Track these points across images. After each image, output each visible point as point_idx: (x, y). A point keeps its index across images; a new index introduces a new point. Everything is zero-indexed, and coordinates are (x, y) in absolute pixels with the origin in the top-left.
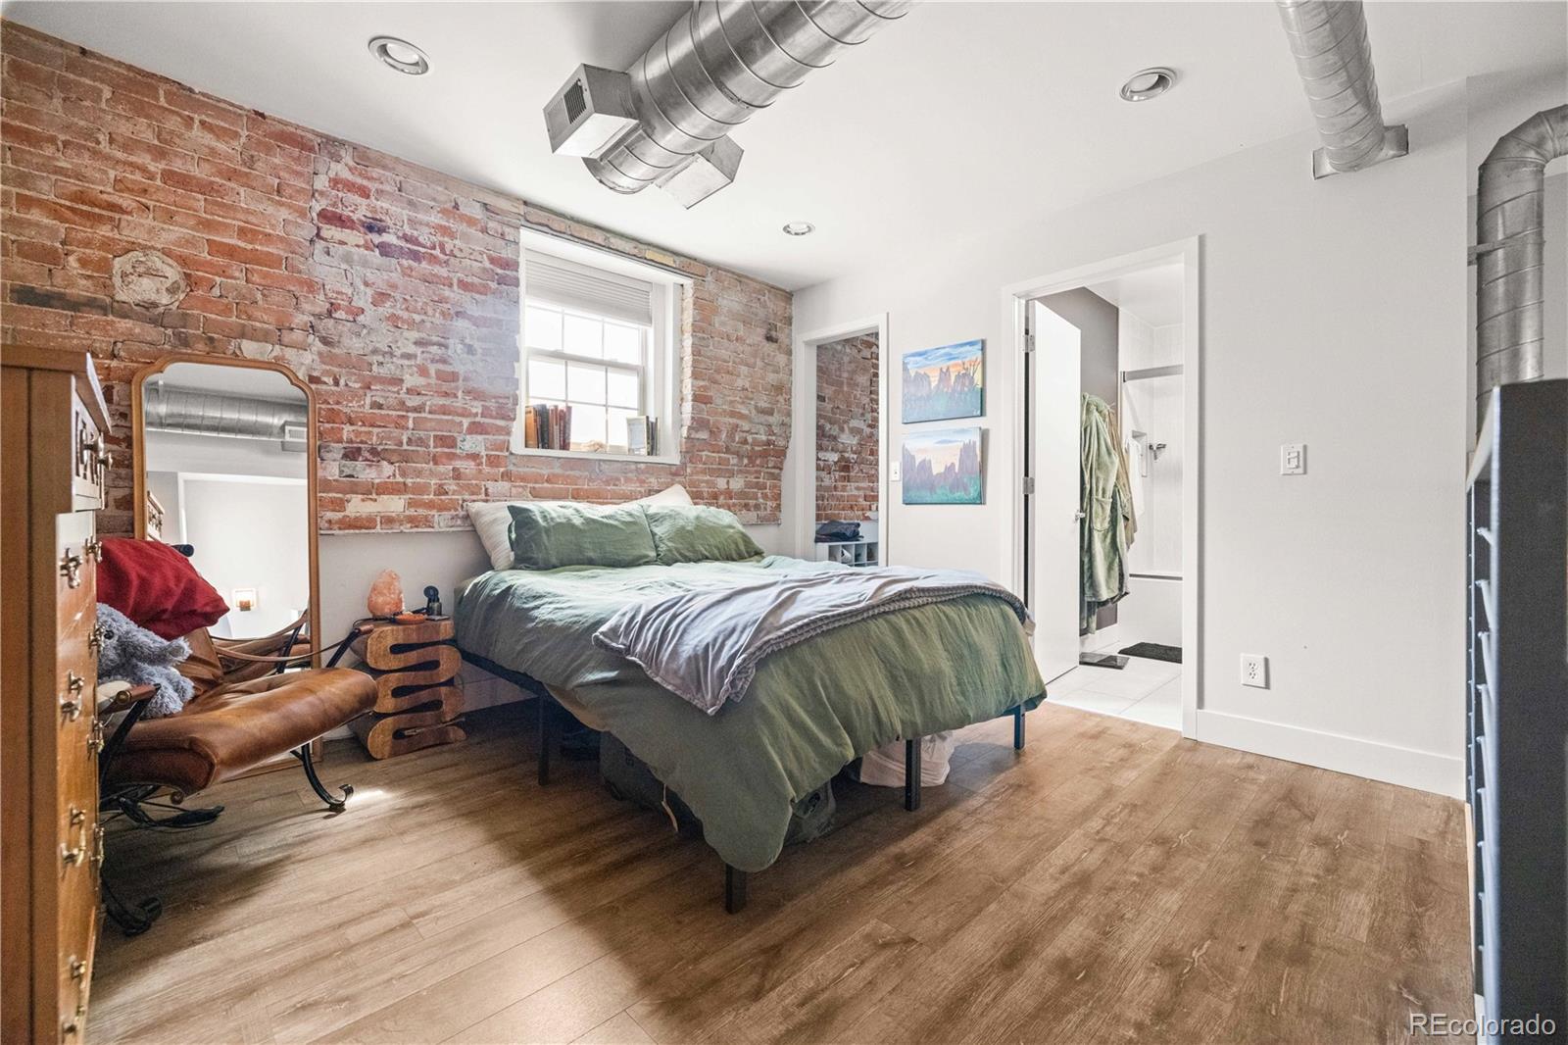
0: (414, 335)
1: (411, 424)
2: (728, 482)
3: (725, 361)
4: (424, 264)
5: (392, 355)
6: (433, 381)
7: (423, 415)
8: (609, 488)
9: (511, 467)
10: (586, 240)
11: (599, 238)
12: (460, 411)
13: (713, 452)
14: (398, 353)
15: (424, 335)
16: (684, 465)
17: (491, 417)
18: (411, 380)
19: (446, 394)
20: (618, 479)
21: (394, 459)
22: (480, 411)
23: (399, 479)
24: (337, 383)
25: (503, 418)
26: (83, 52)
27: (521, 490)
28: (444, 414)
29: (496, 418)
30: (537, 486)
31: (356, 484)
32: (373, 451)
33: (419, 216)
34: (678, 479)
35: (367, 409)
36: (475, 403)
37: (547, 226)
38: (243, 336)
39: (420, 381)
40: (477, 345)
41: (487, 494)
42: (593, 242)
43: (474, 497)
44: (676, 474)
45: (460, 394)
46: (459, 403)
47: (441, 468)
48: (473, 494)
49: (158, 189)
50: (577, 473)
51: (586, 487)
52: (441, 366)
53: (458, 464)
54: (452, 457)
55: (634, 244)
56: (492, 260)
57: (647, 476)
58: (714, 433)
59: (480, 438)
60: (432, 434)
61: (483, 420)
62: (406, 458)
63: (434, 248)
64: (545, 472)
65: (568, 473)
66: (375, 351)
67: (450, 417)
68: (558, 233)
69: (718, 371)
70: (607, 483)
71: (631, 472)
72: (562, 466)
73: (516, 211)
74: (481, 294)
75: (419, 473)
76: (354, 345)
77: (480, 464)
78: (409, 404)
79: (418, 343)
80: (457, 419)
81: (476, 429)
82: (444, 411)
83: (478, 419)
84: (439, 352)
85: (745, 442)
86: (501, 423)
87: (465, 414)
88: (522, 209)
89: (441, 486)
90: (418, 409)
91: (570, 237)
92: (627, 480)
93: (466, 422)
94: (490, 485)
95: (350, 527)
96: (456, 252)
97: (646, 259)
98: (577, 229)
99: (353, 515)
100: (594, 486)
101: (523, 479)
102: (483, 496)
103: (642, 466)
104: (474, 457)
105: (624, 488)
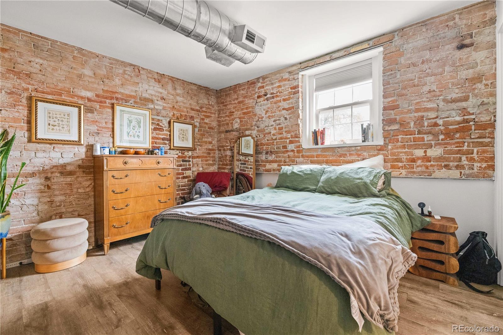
0: (273, 119)
1: (275, 144)
2: (425, 152)
3: (412, 80)
4: (275, 99)
5: (269, 126)
6: (278, 131)
7: (277, 141)
8: (341, 159)
9: (304, 153)
10: (323, 62)
11: (328, 58)
12: (285, 138)
13: (407, 135)
14: (270, 125)
15: (275, 119)
16: (386, 145)
17: (293, 138)
18: (273, 132)
19: (281, 134)
20: (346, 155)
21: (275, 153)
22: (290, 137)
23: (276, 159)
24: (260, 136)
25: (297, 138)
26: (231, 87)
27: (306, 161)
28: (281, 139)
29: (294, 138)
30: (312, 159)
31: (268, 160)
32: (271, 152)
33: (274, 86)
34: (381, 152)
35: (266, 141)
36: (289, 134)
37: (308, 66)
38: (246, 130)
39: (275, 131)
40: (288, 117)
41: (296, 163)
42: (326, 61)
43: (293, 163)
44: (380, 150)
45: (284, 133)
46: (285, 135)
47: (285, 155)
48: (293, 162)
49: (237, 106)
50: (327, 153)
51: (331, 159)
52: (279, 126)
53: (289, 153)
54: (287, 151)
55: (344, 50)
56: (291, 88)
57: (362, 152)
58: (402, 124)
59: (293, 145)
60: (281, 145)
61: (292, 139)
62: (277, 152)
63: (277, 93)
64: (315, 154)
65: (323, 154)
66: (266, 127)
67: (283, 140)
68: (312, 67)
69: (404, 88)
70: (340, 156)
71: (353, 151)
72: (321, 151)
73: (298, 68)
74: (289, 100)
75: (280, 157)
76: (262, 126)
77: (295, 153)
78: (274, 138)
79: (274, 121)
80: (286, 140)
81: (291, 142)
82: (281, 138)
83: (291, 139)
84: (279, 122)
85: (436, 125)
86: (297, 139)
87: (287, 138)
88: (299, 66)
89: (285, 160)
90: (276, 139)
91: (317, 65)
92: (350, 155)
93: (288, 141)
94: (297, 159)
95: (267, 171)
96: (282, 91)
97: (351, 53)
98: (318, 61)
99: (267, 168)
100: (334, 158)
101: (307, 157)
102: (295, 163)
103: (359, 148)
104: (293, 151)
105: (348, 158)
